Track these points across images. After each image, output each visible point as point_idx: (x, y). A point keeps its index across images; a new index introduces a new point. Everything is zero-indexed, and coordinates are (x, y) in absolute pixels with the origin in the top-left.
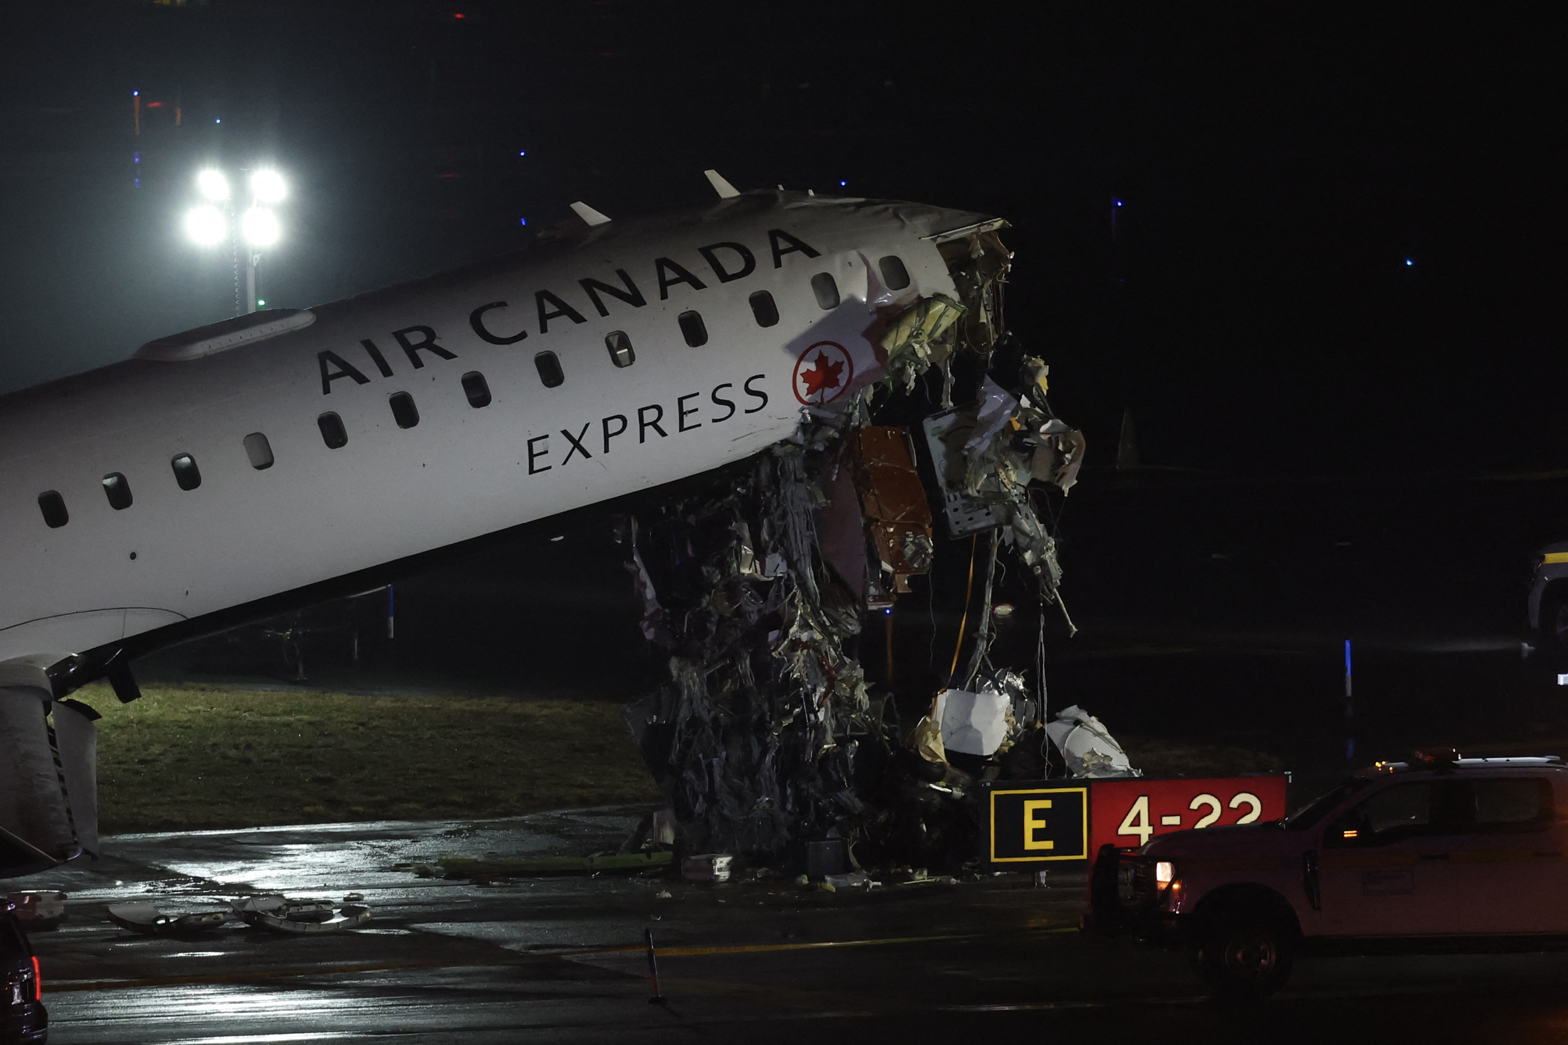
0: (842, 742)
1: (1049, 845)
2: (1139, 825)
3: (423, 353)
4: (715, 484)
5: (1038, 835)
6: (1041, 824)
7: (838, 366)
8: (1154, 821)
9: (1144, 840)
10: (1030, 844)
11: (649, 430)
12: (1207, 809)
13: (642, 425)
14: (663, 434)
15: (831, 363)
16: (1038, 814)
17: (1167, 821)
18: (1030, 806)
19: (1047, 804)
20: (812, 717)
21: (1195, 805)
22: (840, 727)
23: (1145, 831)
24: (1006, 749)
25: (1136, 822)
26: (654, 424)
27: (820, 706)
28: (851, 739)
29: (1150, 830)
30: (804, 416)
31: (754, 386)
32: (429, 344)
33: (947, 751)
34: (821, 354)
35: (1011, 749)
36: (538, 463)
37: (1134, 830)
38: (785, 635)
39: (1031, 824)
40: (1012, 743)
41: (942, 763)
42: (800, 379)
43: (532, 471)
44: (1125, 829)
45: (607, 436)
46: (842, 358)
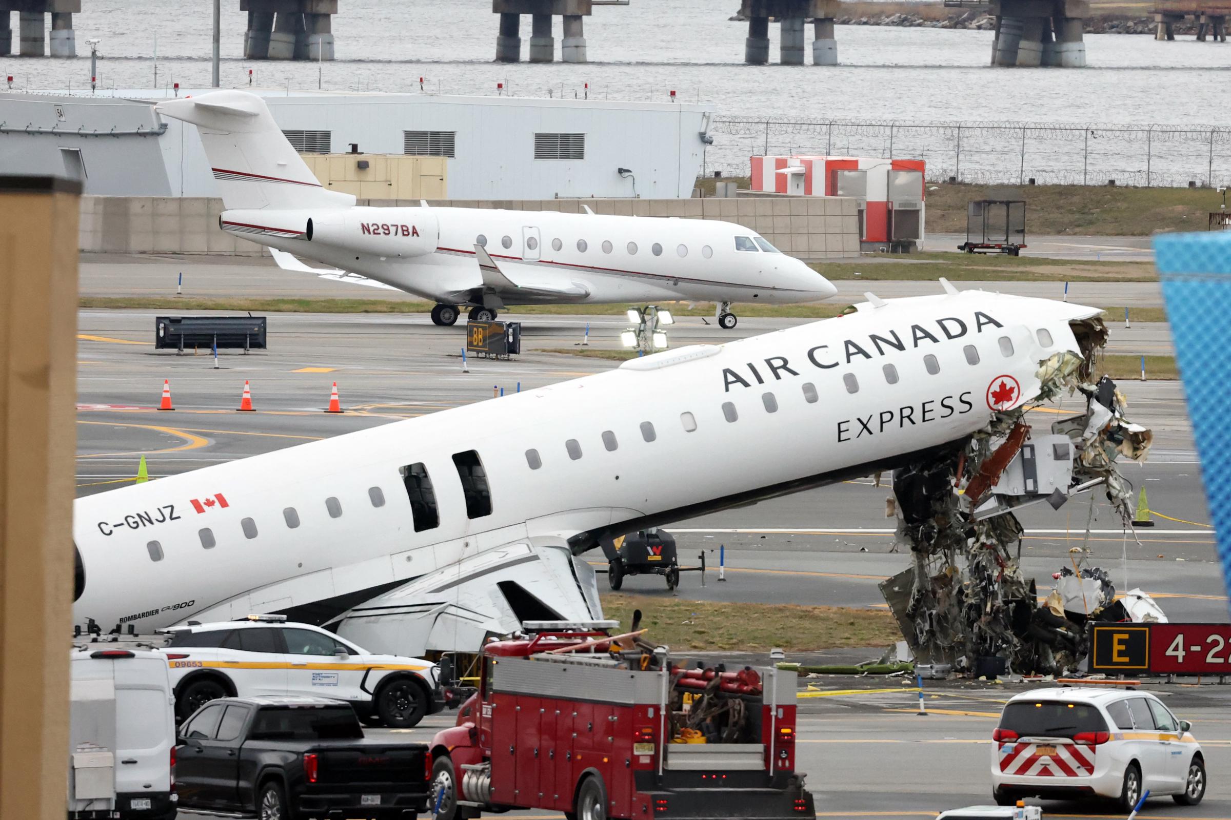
0: (1006, 603)
1: (1126, 659)
2: (1177, 650)
3: (781, 372)
4: (941, 453)
5: (1121, 654)
6: (1123, 647)
7: (1012, 390)
8: (1186, 648)
9: (1180, 660)
10: (1116, 658)
11: (906, 420)
12: (1216, 643)
13: (902, 417)
14: (913, 423)
15: (1008, 388)
16: (1121, 642)
17: (1194, 648)
18: (1116, 637)
19: (1126, 636)
20: (991, 587)
21: (1209, 640)
22: (1006, 595)
23: (1181, 654)
24: (1098, 612)
25: (1176, 649)
26: (908, 417)
27: (996, 582)
28: (1011, 602)
29: (1184, 653)
30: (992, 417)
31: (964, 398)
32: (785, 367)
33: (1066, 612)
34: (1002, 382)
35: (1101, 612)
36: (844, 436)
37: (1175, 653)
38: (978, 540)
39: (1117, 647)
40: (1102, 609)
41: (1062, 617)
42: (990, 396)
43: (840, 440)
44: (1170, 652)
45: (882, 423)
46: (1014, 385)
